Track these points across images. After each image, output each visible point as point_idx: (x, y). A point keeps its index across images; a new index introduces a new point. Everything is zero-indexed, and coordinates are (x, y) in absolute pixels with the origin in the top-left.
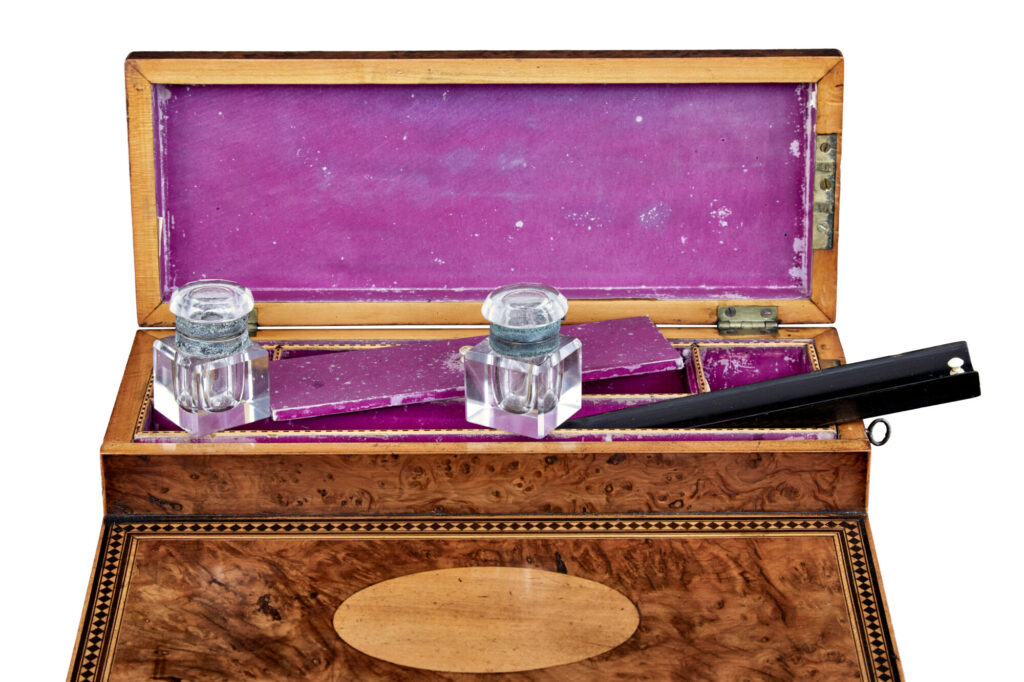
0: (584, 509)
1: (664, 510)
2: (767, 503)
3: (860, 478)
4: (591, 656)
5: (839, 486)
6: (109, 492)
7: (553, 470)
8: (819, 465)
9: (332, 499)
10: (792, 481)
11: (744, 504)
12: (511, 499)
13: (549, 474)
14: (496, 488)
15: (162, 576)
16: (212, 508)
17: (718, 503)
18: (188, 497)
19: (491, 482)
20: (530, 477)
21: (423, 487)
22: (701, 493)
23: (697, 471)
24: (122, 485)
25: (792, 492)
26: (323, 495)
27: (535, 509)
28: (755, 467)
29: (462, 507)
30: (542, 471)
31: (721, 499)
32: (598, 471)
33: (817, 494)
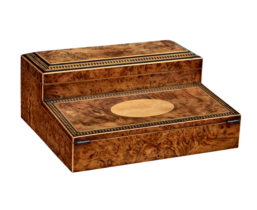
0: (146, 88)
1: (162, 87)
2: (182, 83)
3: (200, 75)
5: (196, 77)
6: (44, 94)
7: (139, 79)
8: (192, 73)
9: (93, 91)
10: (187, 77)
11: (177, 84)
12: (131, 87)
13: (139, 80)
14: (127, 85)
16: (67, 96)
17: (173, 84)
18: (62, 94)
19: (127, 83)
20: (135, 81)
21: (112, 86)
22: (169, 82)
23: (168, 76)
24: (47, 93)
25: (187, 80)
26: (91, 90)
27: (136, 89)
28: (180, 74)
29: (120, 90)
30: (137, 79)
31: (173, 83)
32: (148, 79)
33: (192, 79)
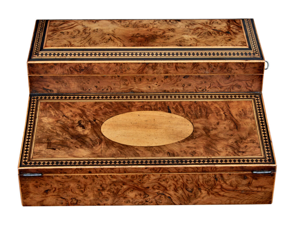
0: (176, 91)
1: (200, 92)
2: (232, 90)
3: (260, 82)
4: (179, 141)
5: (254, 85)
6: (31, 87)
7: (167, 80)
8: (248, 78)
9: (99, 89)
10: (239, 83)
11: (225, 90)
12: (154, 89)
13: (166, 81)
14: (149, 85)
15: (48, 114)
16: (62, 91)
17: (217, 90)
18: (55, 88)
19: (148, 83)
20: (160, 82)
21: (127, 85)
22: (212, 87)
23: (210, 80)
24: (35, 85)
25: (239, 87)
26: (97, 87)
27: (161, 91)
28: (228, 79)
29: (139, 91)
30: (163, 80)
31: (217, 88)
32: (180, 80)
33: (247, 87)
